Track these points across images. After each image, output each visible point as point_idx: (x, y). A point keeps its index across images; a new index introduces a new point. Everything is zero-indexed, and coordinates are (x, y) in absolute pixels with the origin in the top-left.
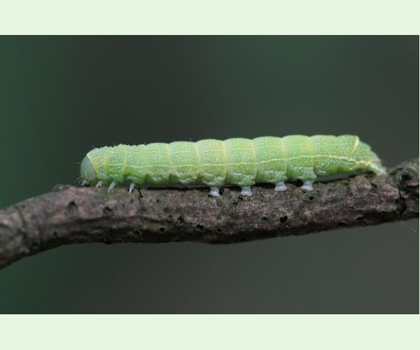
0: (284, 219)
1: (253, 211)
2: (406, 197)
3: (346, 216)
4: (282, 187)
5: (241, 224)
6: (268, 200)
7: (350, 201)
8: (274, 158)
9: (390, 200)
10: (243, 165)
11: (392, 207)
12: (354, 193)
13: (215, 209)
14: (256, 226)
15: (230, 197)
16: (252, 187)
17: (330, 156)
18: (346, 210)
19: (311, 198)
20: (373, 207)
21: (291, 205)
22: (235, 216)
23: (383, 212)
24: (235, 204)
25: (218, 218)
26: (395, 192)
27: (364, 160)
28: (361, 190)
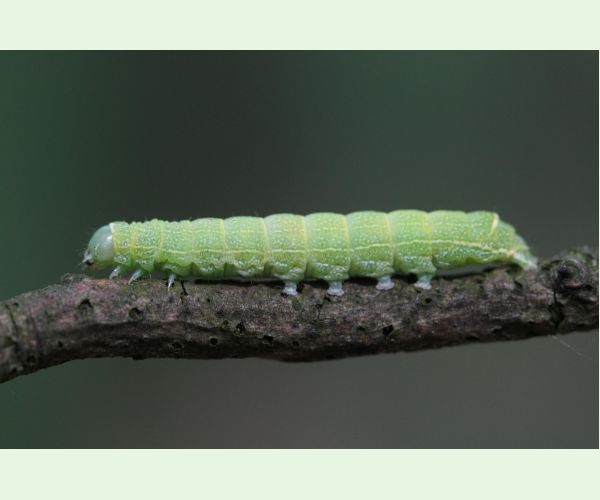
0: (388, 330)
1: (345, 318)
2: (563, 302)
3: (477, 328)
4: (386, 284)
5: (327, 336)
6: (366, 301)
7: (483, 307)
8: (375, 243)
9: (541, 306)
10: (330, 252)
11: (544, 316)
12: (490, 295)
13: (290, 314)
14: (348, 339)
15: (313, 297)
16: (345, 282)
17: (456, 242)
18: (478, 319)
19: (428, 301)
20: (516, 315)
21: (399, 310)
22: (319, 325)
23: (530, 323)
24: (320, 306)
25: (295, 326)
26: (548, 296)
27: (504, 248)
28: (499, 291)
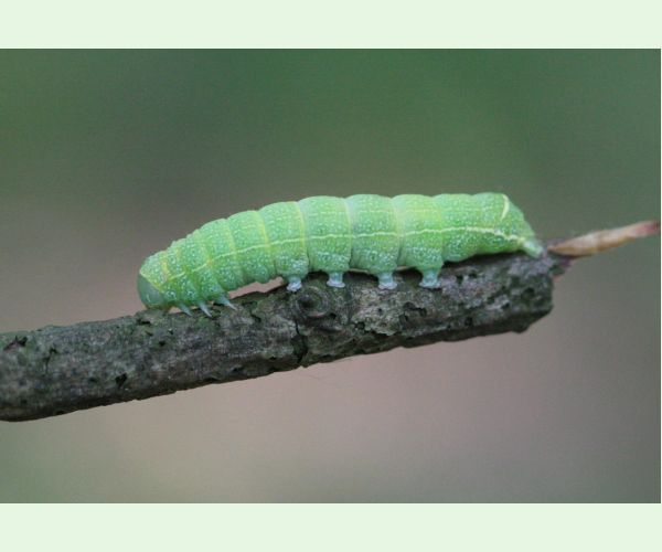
0: (122, 380)
1: (74, 370)
2: (307, 333)
3: (216, 368)
5: (56, 391)
6: (94, 350)
7: (221, 345)
9: (282, 340)
10: (331, 238)
11: (286, 351)
12: (227, 332)
13: (15, 371)
14: (80, 392)
15: (38, 349)
18: (216, 359)
19: (162, 344)
20: (256, 352)
21: (132, 357)
22: (47, 379)
23: (273, 358)
24: (47, 360)
25: (22, 383)
26: (289, 328)
28: (236, 327)
